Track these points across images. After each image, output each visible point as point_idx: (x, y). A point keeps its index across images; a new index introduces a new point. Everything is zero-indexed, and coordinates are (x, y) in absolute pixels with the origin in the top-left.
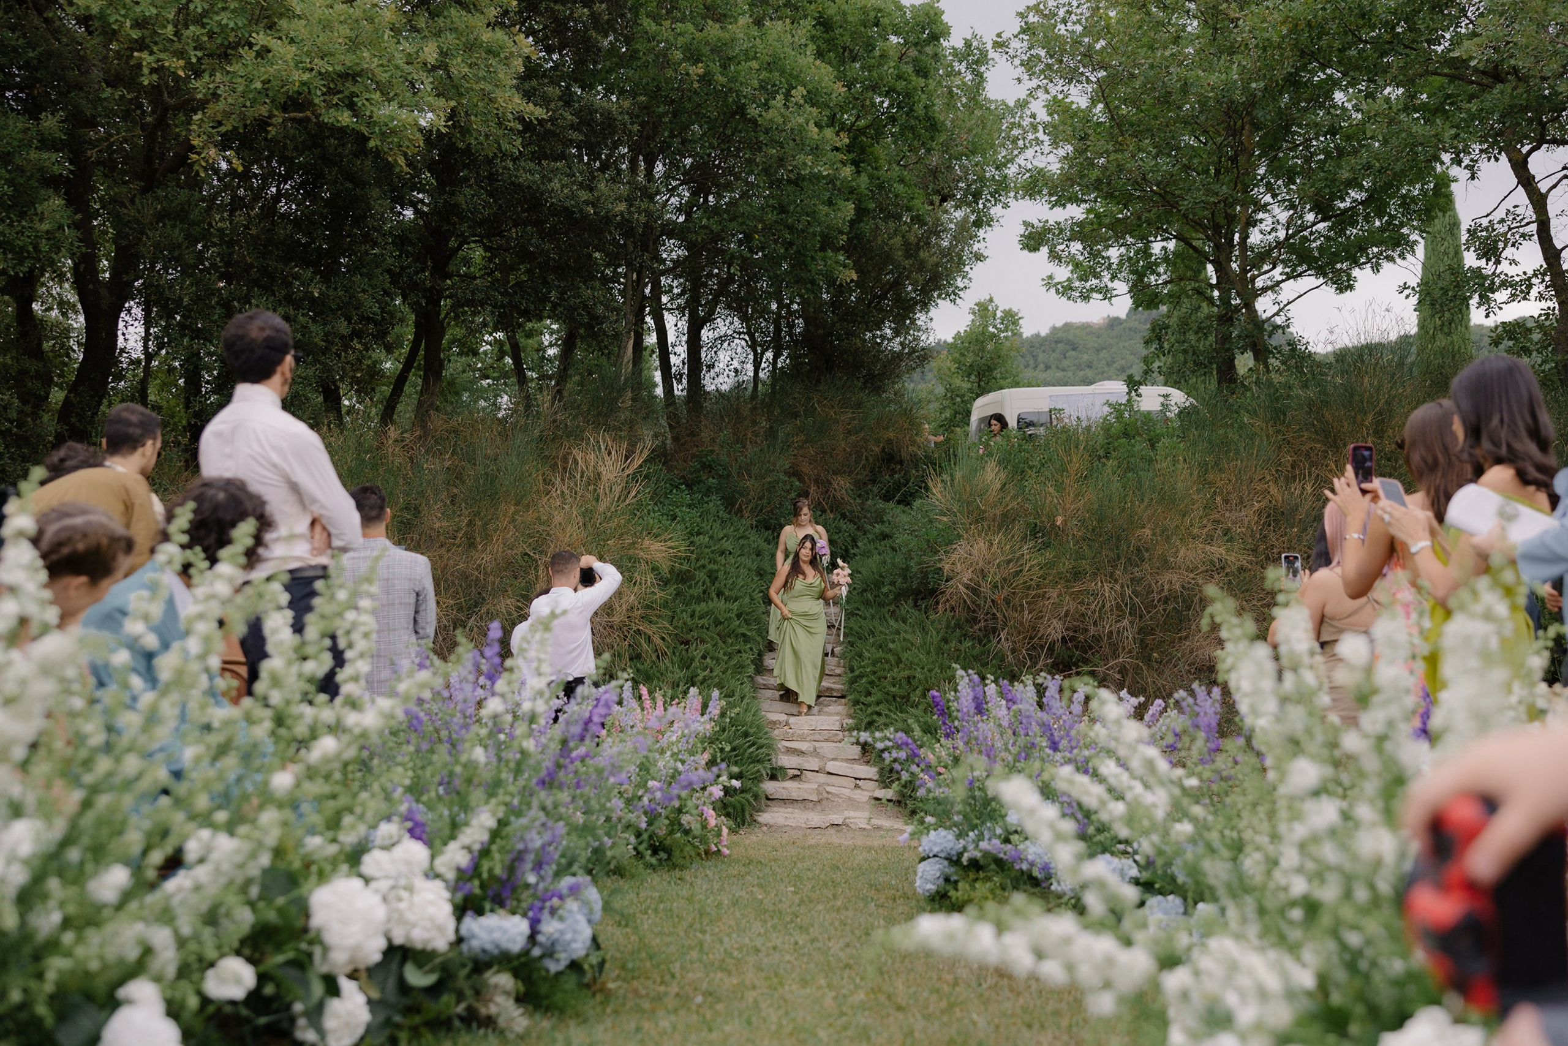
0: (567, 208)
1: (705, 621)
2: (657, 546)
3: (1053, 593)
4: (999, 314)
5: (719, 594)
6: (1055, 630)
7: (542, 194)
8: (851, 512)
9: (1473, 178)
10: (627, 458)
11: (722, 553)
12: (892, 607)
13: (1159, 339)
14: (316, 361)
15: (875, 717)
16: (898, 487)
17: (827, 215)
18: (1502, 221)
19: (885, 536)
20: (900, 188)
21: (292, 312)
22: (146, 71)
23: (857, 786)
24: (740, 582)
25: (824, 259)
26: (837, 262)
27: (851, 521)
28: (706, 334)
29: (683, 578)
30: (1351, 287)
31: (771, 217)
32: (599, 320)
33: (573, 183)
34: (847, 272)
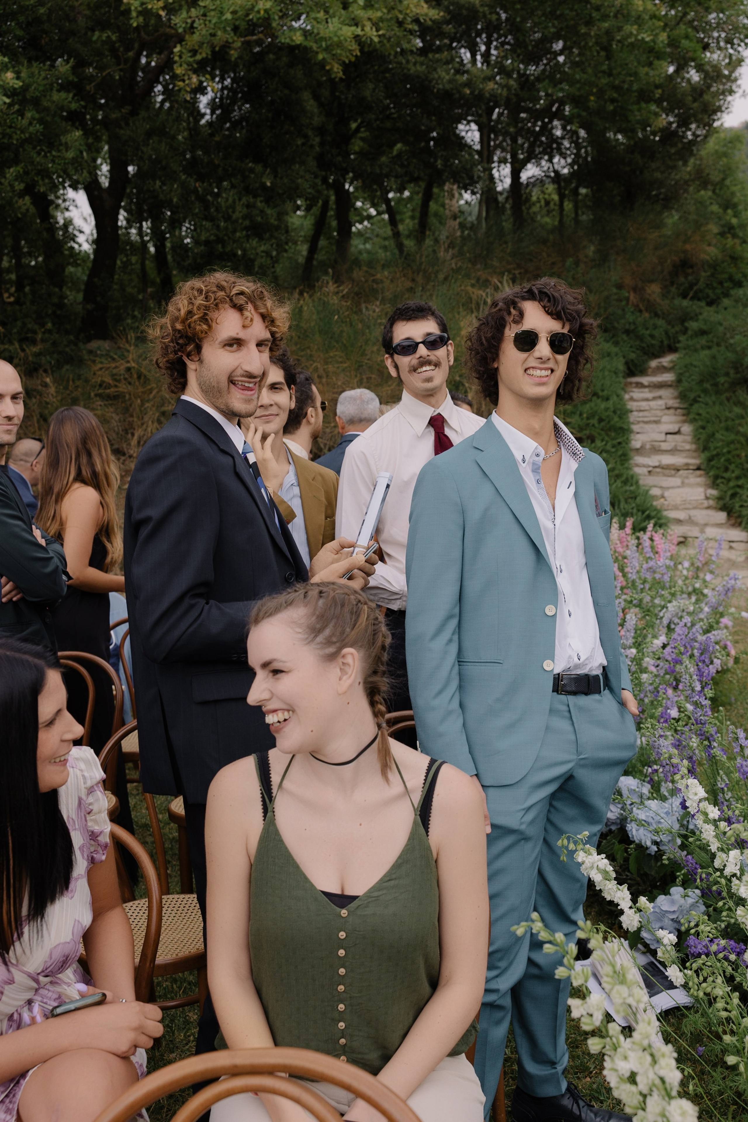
0: (449, 92)
5: (595, 394)
7: (430, 81)
12: (727, 394)
15: (738, 490)
16: (691, 286)
17: (647, 74)
19: (703, 333)
21: (252, 200)
22: (134, 14)
23: (731, 548)
25: (639, 110)
26: (650, 112)
27: (663, 318)
31: (603, 81)
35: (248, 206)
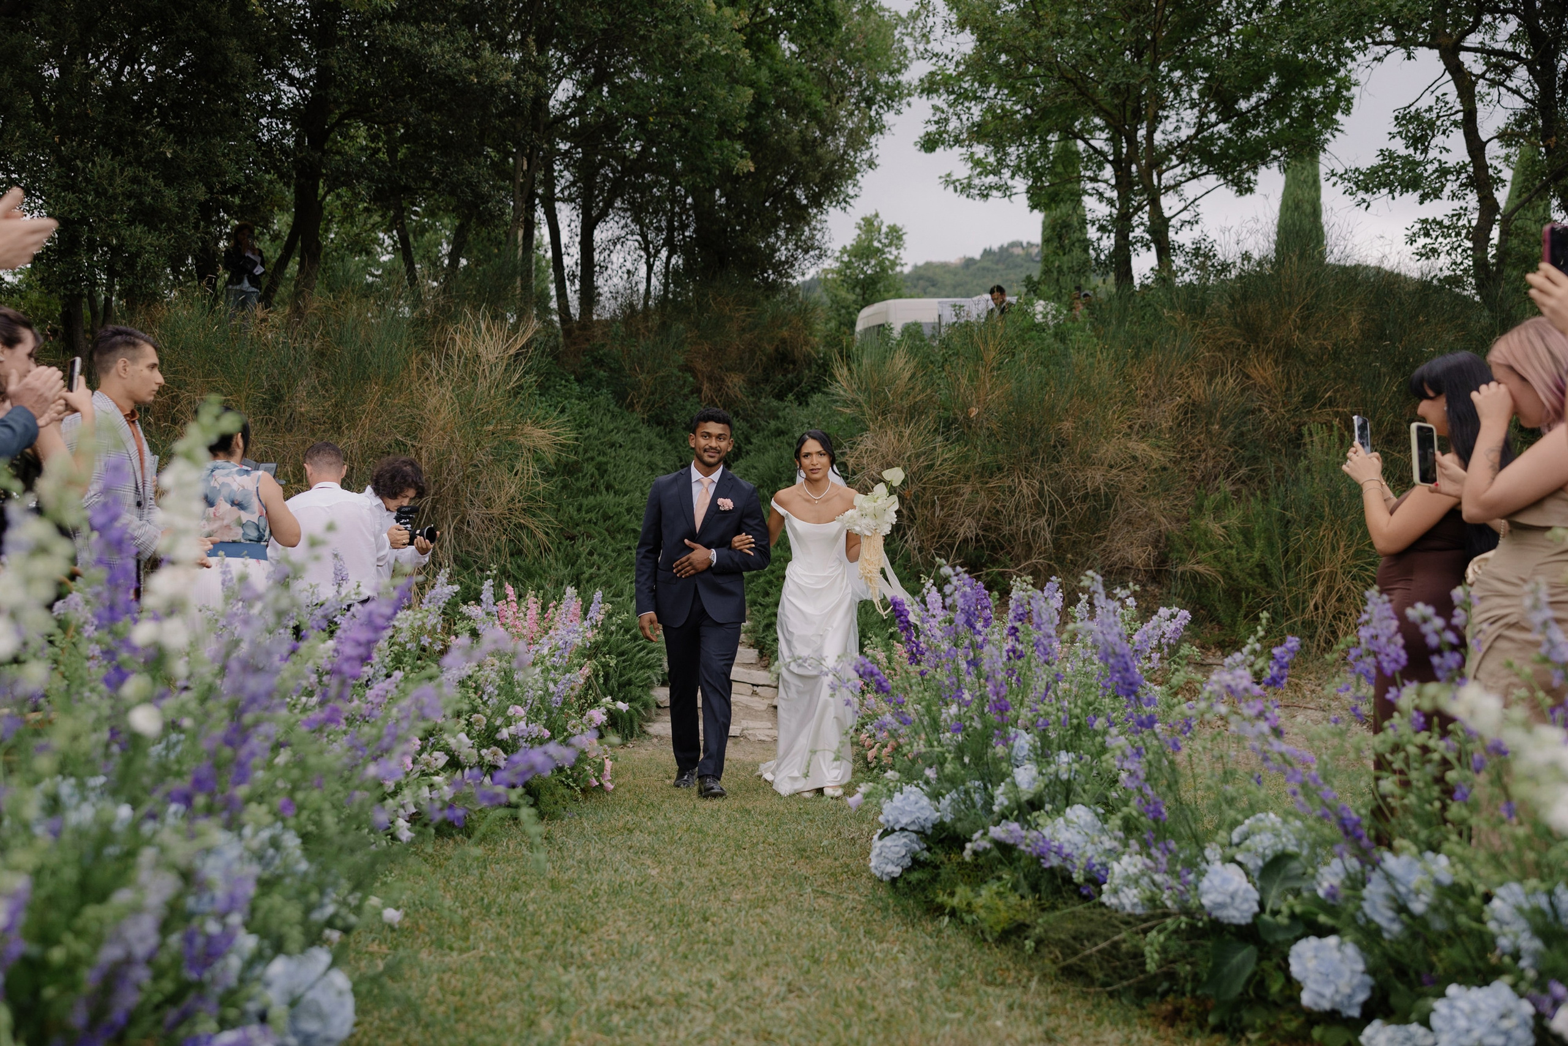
0: (449, 76)
1: (593, 516)
2: (541, 432)
3: (967, 489)
4: (884, 229)
5: (608, 487)
6: (967, 528)
7: (421, 58)
8: (744, 410)
9: (1409, 58)
10: (509, 337)
11: (612, 445)
13: (1060, 237)
14: (170, 228)
16: (791, 387)
17: (725, 100)
18: (1430, 109)
19: (780, 433)
20: (797, 82)
23: (754, 693)
24: (631, 476)
25: (721, 148)
26: (733, 152)
27: (744, 419)
28: (601, 235)
29: (570, 470)
30: (1250, 190)
31: (668, 99)
32: (486, 199)
33: (456, 50)
34: (743, 162)
35: (135, 180)
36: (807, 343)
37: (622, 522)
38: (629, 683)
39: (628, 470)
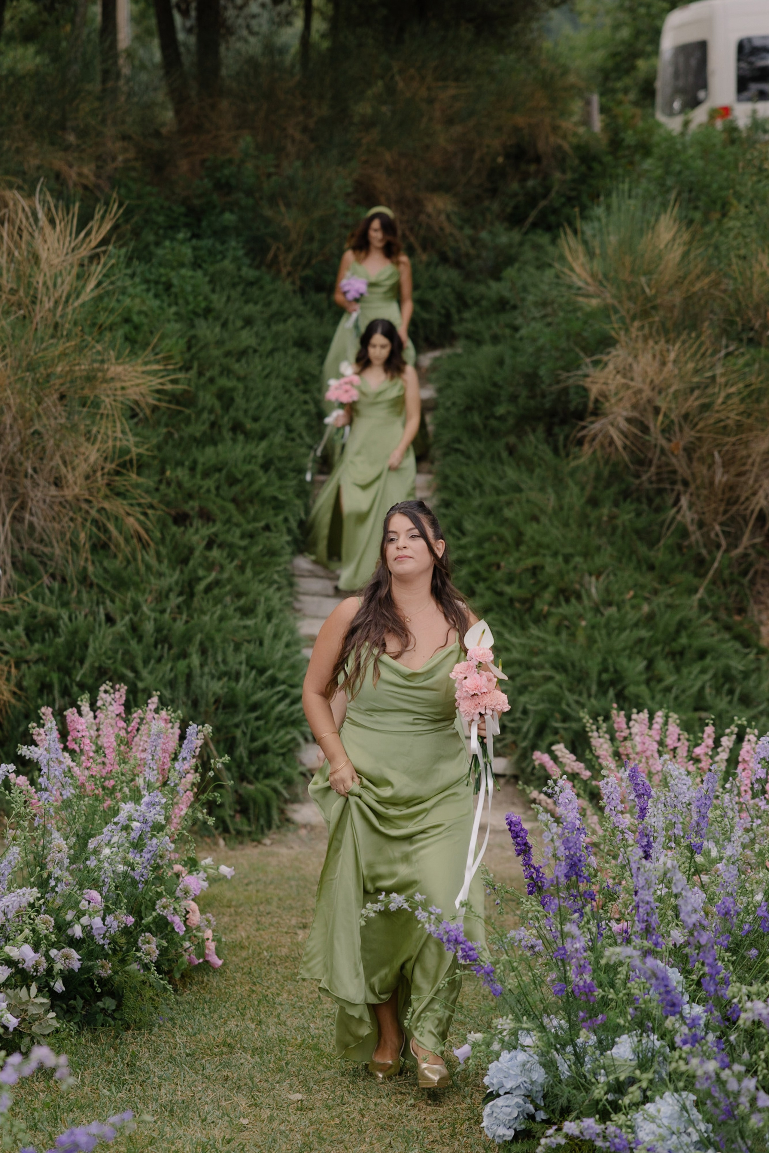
1: (212, 480)
5: (236, 429)
10: (79, 231)
11: (242, 354)
19: (503, 307)
36: (555, 129)
37: (255, 487)
38: (265, 749)
39: (265, 395)
